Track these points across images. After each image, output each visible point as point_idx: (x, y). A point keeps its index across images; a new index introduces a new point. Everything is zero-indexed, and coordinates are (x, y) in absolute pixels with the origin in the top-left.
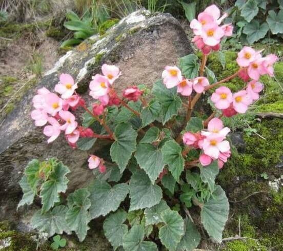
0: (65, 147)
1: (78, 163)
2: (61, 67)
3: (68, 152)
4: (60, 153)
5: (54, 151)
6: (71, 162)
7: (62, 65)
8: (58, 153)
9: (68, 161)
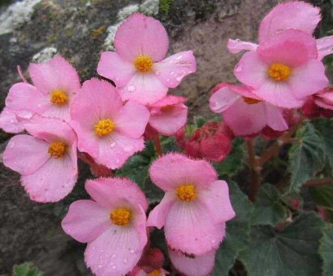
0: (35, 221)
1: (51, 252)
2: (26, 23)
3: (38, 231)
4: (20, 236)
5: (10, 232)
6: (40, 250)
7: (28, 19)
8: (16, 236)
9: (33, 250)
